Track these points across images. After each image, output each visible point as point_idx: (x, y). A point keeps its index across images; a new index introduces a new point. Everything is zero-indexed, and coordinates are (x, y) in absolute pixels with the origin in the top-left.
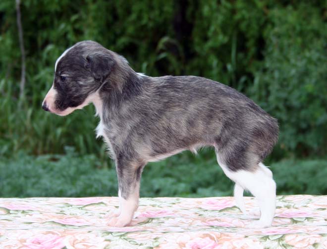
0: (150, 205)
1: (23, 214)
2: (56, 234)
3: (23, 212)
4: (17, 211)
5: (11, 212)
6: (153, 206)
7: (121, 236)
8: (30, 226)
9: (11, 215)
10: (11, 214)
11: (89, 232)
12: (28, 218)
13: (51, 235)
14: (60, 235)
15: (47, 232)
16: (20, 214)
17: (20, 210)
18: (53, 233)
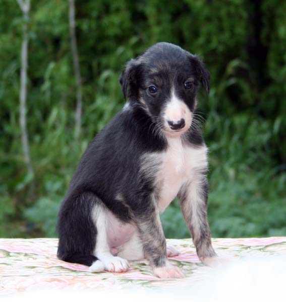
0: (181, 245)
1: (26, 257)
2: (64, 282)
3: (26, 255)
4: (18, 253)
5: (11, 254)
6: (185, 246)
7: (144, 283)
8: (32, 271)
9: (11, 258)
10: (10, 256)
11: (104, 279)
12: (31, 262)
13: (56, 282)
14: (68, 283)
15: (52, 279)
16: (22, 257)
17: (22, 253)
18: (59, 281)
